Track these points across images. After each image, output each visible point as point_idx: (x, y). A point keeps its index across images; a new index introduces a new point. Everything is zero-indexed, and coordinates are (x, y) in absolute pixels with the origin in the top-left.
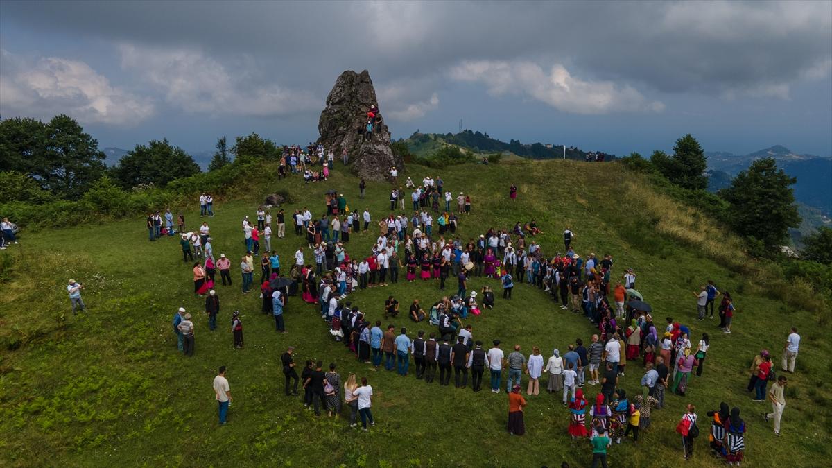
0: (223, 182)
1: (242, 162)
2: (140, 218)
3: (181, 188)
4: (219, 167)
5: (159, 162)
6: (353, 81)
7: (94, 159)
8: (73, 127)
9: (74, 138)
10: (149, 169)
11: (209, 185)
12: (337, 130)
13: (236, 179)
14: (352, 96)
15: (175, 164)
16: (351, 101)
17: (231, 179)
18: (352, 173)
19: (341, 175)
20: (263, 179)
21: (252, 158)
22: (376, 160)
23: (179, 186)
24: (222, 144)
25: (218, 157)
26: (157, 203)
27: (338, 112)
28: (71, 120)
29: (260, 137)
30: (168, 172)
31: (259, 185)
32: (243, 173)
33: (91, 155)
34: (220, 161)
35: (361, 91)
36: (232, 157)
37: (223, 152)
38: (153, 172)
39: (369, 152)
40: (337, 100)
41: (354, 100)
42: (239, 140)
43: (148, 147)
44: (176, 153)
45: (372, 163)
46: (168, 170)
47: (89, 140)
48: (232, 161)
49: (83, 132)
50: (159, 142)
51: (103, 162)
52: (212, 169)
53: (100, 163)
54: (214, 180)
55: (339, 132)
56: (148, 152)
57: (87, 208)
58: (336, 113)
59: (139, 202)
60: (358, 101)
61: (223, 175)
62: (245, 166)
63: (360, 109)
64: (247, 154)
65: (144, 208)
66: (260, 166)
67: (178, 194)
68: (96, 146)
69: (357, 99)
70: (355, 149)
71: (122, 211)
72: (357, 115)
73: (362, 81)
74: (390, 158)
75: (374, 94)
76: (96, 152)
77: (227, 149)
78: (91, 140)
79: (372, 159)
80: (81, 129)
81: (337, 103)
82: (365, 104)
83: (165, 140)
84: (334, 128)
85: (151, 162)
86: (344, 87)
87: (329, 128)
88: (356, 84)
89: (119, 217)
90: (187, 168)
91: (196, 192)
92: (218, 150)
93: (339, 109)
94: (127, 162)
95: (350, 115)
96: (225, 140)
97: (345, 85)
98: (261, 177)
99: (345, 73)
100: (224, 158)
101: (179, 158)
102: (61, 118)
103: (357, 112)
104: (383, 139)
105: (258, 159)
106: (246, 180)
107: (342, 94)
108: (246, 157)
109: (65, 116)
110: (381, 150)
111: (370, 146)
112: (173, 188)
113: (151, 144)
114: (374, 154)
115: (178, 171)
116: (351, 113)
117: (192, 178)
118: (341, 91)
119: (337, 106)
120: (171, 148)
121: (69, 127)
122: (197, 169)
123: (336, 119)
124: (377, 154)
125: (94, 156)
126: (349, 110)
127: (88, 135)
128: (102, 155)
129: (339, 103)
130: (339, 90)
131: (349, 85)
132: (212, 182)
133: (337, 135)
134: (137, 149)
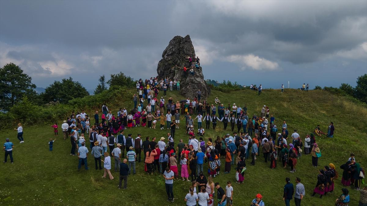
0: (103, 100)
1: (114, 89)
2: (46, 124)
3: (76, 104)
4: (101, 92)
5: (66, 90)
6: (180, 41)
7: (29, 88)
8: (17, 69)
9: (17, 76)
10: (61, 94)
11: (94, 102)
12: (171, 70)
13: (111, 98)
14: (180, 50)
15: (75, 91)
16: (180, 53)
17: (108, 99)
18: (182, 95)
19: (175, 96)
20: (128, 99)
21: (120, 86)
22: (196, 87)
23: (75, 103)
24: (102, 79)
25: (99, 87)
26: (59, 114)
27: (171, 60)
28: (16, 66)
29: (125, 74)
30: (71, 95)
31: (125, 102)
32: (115, 95)
33: (28, 85)
34: (100, 89)
35: (186, 46)
36: (108, 86)
37: (103, 84)
38: (63, 95)
39: (192, 82)
40: (170, 53)
41: (181, 52)
42: (112, 76)
43: (61, 82)
44: (76, 85)
45: (194, 89)
46: (71, 94)
47: (26, 77)
48: (108, 89)
49: (23, 73)
50: (67, 79)
51: (34, 90)
52: (96, 93)
53: (32, 90)
54: (97, 99)
55: (171, 71)
56: (61, 85)
57: (9, 118)
58: (170, 60)
59: (47, 113)
60: (184, 52)
61: (103, 96)
62: (116, 91)
63: (185, 57)
64: (117, 84)
65: (50, 117)
66: (125, 91)
67: (74, 108)
68: (30, 81)
69: (183, 51)
70: (182, 81)
71: (34, 120)
72: (183, 61)
73: (186, 41)
74: (204, 86)
75: (193, 48)
76: (30, 84)
77: (105, 82)
78: (28, 78)
79: (194, 86)
80: (22, 71)
81: (170, 55)
82: (188, 54)
83: (70, 78)
84: (168, 69)
85: (62, 91)
86: (175, 45)
87: (165, 70)
88: (183, 43)
89: (31, 124)
90: (82, 93)
91: (86, 107)
92: (100, 83)
93: (171, 58)
94: (49, 90)
95: (179, 61)
96: (104, 77)
97: (176, 44)
98: (126, 98)
99: (175, 37)
100: (103, 87)
101: (78, 87)
102: (10, 65)
103: (183, 59)
104: (200, 75)
105: (123, 87)
106: (117, 99)
107: (174, 50)
108: (116, 86)
109: (13, 64)
110: (199, 81)
111: (193, 78)
112: (71, 104)
113: (63, 80)
114: (195, 84)
115: (77, 95)
116: (179, 60)
117: (84, 98)
118: (173, 47)
119: (171, 56)
120: (73, 83)
121: (15, 70)
122: (87, 93)
123: (170, 64)
124: (197, 83)
125: (29, 87)
126: (178, 58)
127: (26, 74)
128: (34, 86)
129: (172, 54)
130: (171, 47)
131: (178, 44)
132: (96, 101)
133: (170, 73)
134: (55, 83)
